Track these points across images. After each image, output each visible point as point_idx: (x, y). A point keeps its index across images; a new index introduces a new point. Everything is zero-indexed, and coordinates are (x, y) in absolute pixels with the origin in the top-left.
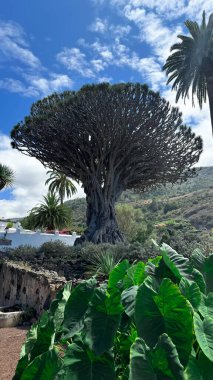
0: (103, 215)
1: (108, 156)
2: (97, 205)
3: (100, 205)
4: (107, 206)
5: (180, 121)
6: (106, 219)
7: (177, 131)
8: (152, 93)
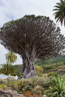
0: (29, 68)
1: (32, 44)
2: (27, 64)
3: (28, 64)
4: (31, 64)
5: (60, 33)
6: (31, 70)
7: (58, 37)
8: (50, 21)
